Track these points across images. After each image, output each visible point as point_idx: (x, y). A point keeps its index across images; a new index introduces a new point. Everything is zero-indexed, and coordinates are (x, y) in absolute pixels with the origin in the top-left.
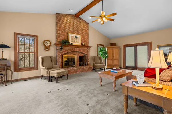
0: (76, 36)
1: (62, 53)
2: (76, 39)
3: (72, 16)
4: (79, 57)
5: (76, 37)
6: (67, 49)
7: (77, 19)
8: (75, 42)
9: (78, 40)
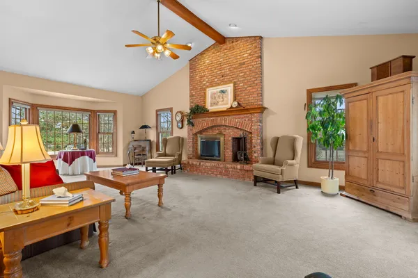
0: (222, 89)
1: (195, 131)
2: (221, 95)
3: (214, 48)
4: (230, 138)
5: (223, 92)
6: (202, 123)
7: (225, 47)
8: (220, 103)
9: (227, 97)
